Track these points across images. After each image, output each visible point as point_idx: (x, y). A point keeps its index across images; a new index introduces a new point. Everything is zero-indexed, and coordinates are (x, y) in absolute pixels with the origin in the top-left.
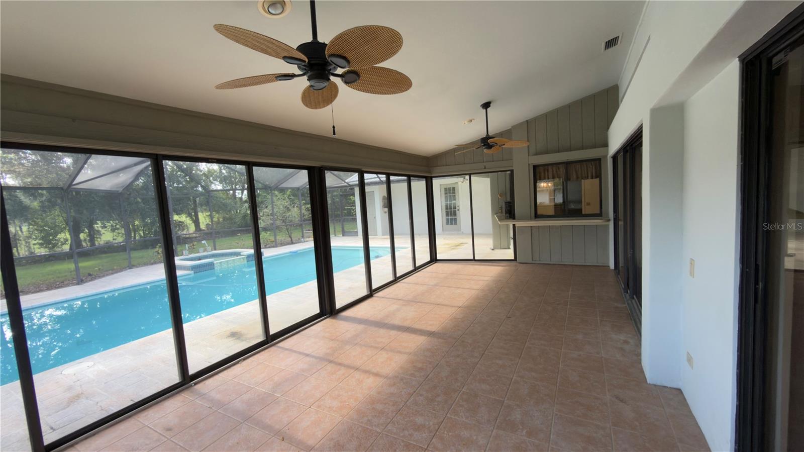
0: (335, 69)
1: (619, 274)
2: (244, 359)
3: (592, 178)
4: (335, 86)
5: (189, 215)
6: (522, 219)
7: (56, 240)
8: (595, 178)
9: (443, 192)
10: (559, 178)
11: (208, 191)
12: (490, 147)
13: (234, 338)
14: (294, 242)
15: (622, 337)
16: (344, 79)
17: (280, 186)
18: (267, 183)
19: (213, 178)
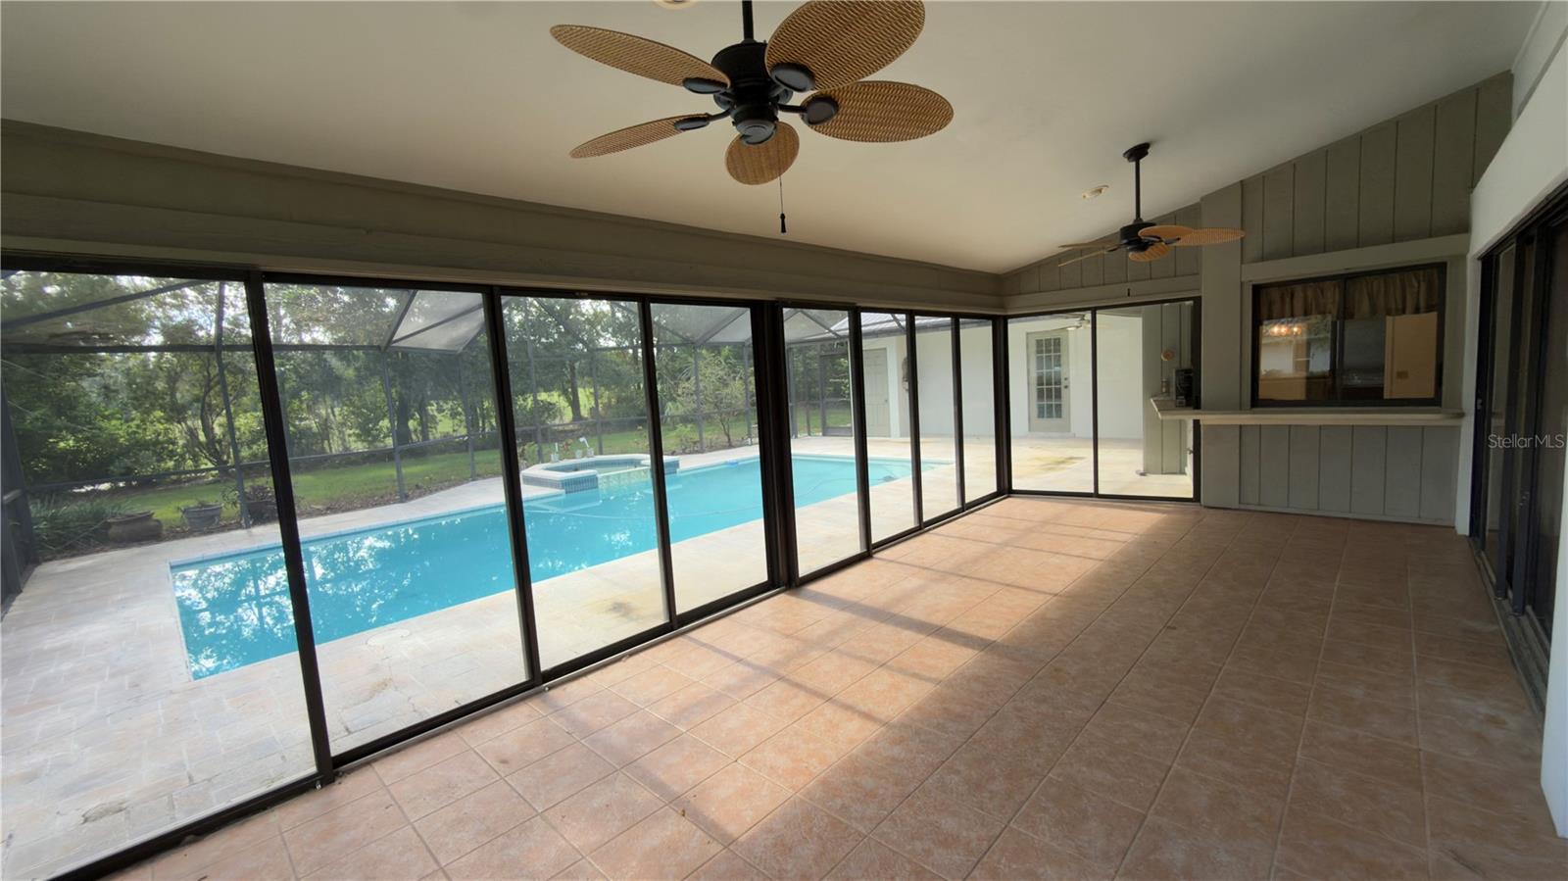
0: (788, 95)
1: (1483, 548)
2: (631, 655)
3: (1417, 311)
4: (791, 135)
5: (565, 392)
6: (1218, 408)
7: (377, 430)
8: (1427, 312)
9: (1033, 348)
10: (1323, 313)
11: (594, 351)
12: (1141, 246)
13: (618, 614)
14: (733, 444)
15: (1483, 708)
16: (805, 114)
17: (711, 340)
18: (688, 335)
19: (602, 327)
